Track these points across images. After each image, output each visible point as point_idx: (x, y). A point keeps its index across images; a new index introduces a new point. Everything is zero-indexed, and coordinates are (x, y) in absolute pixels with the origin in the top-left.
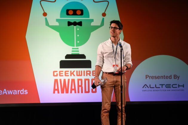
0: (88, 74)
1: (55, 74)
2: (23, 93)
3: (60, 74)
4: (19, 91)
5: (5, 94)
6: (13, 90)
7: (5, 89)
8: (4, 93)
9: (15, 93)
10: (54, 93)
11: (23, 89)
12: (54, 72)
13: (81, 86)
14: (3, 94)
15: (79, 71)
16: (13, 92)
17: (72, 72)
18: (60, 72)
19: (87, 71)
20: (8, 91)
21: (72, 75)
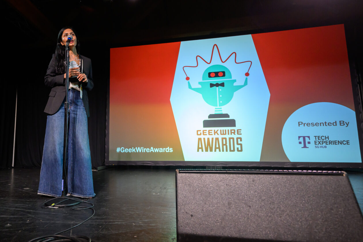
0: (233, 133)
1: (199, 133)
2: (168, 151)
3: (203, 133)
4: (165, 149)
5: (152, 152)
6: (159, 148)
7: (152, 147)
8: (151, 150)
9: (161, 151)
10: (198, 151)
11: (168, 147)
12: (198, 131)
13: (226, 145)
14: (150, 152)
15: (223, 130)
16: (159, 150)
17: (216, 131)
18: (203, 131)
19: (231, 130)
20: (155, 149)
21: (216, 134)
